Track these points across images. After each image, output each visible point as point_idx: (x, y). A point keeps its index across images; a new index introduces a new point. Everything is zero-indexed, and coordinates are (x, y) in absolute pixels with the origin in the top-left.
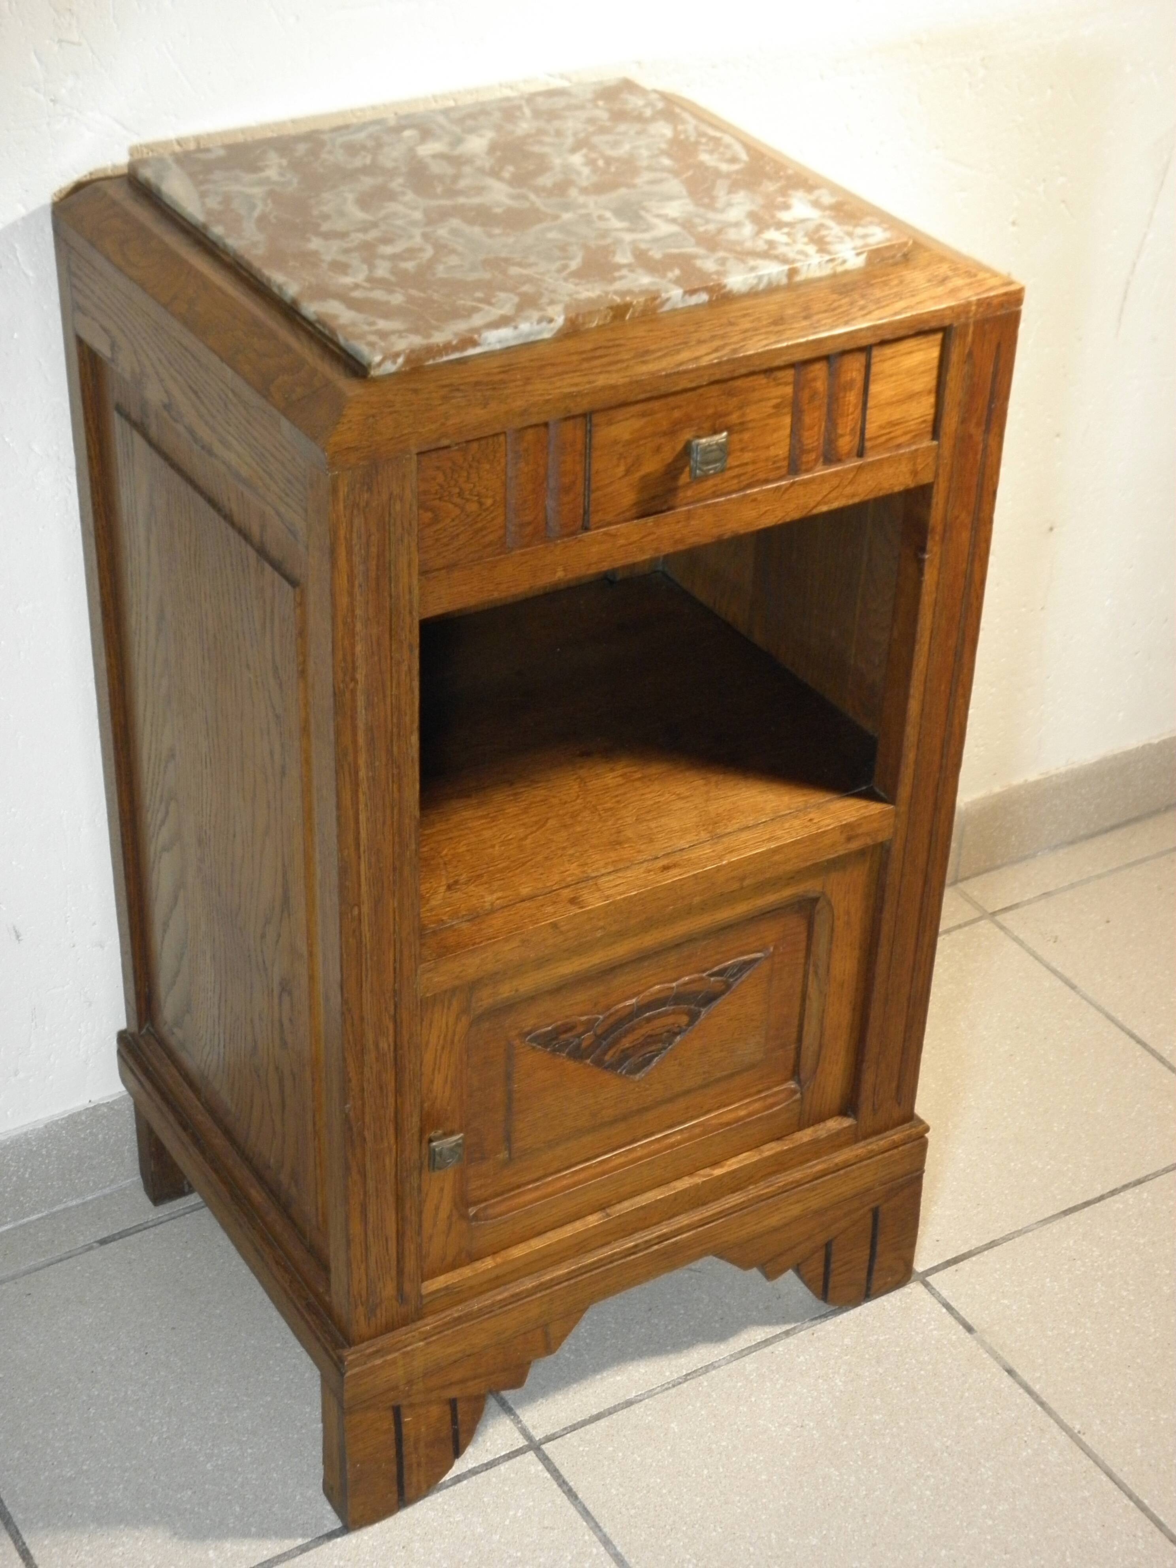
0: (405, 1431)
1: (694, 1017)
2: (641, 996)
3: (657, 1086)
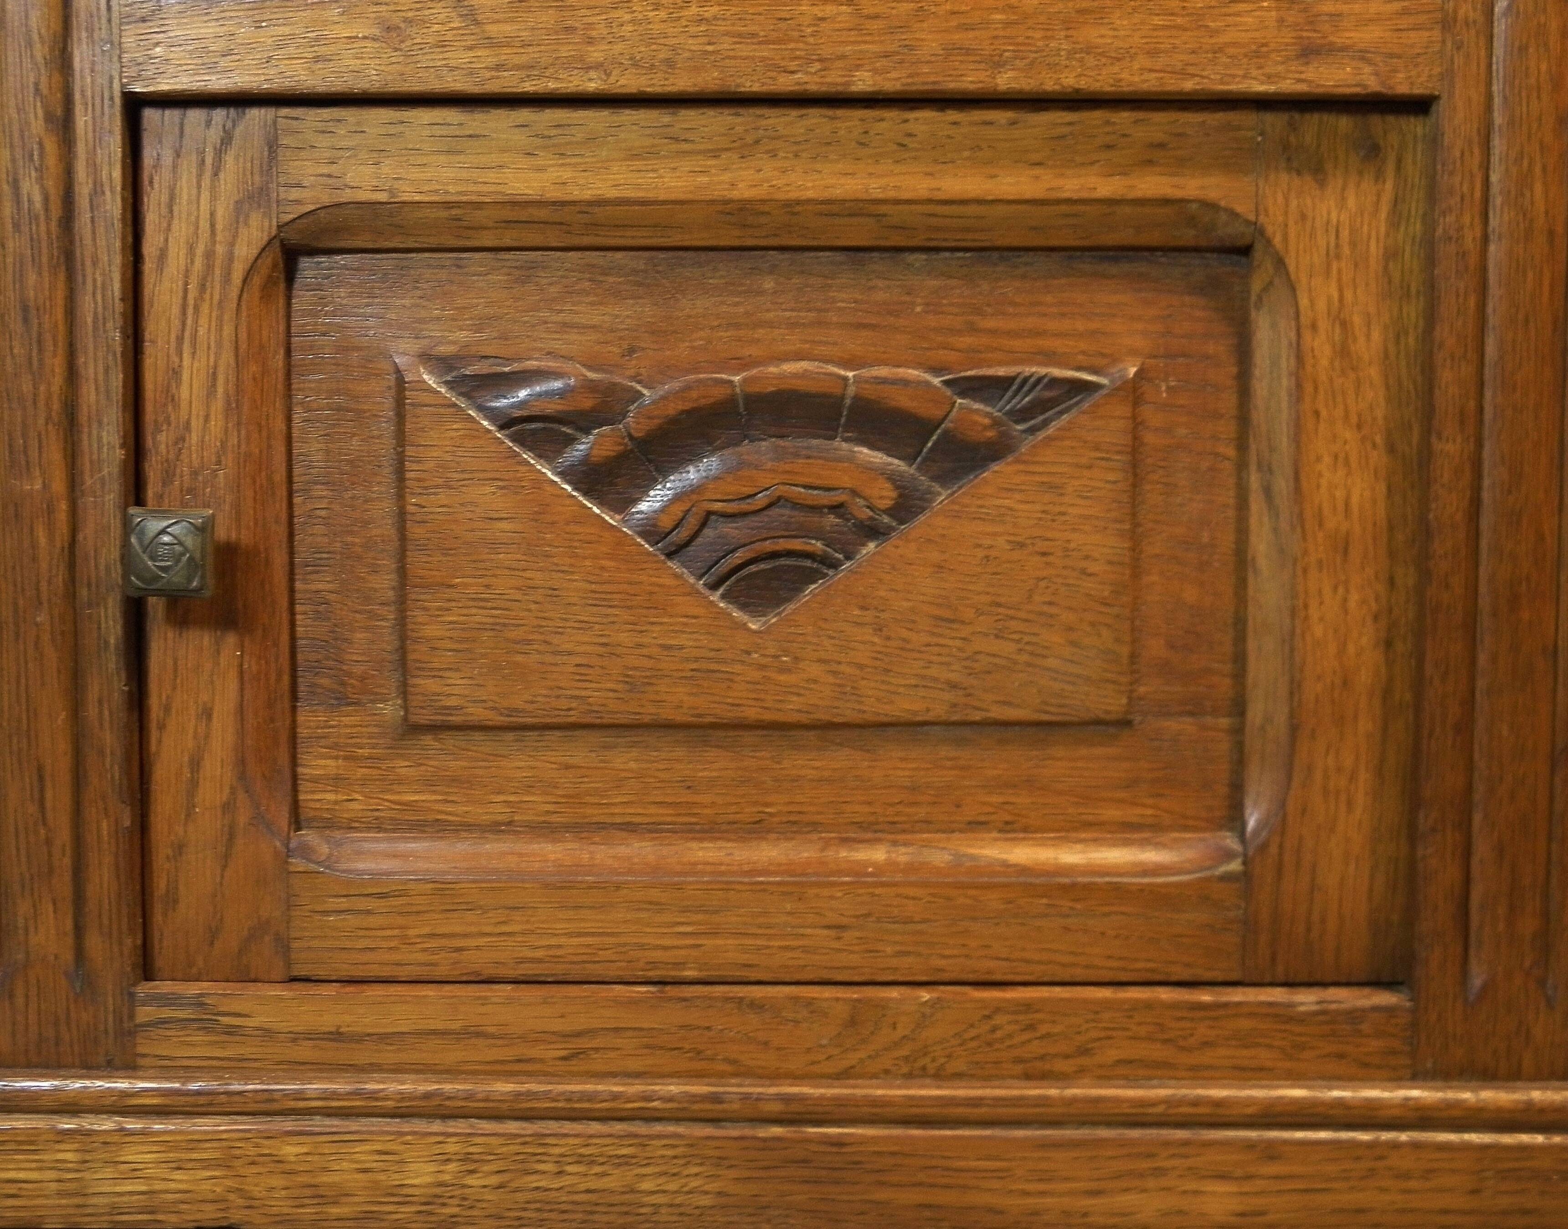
3: (815, 670)
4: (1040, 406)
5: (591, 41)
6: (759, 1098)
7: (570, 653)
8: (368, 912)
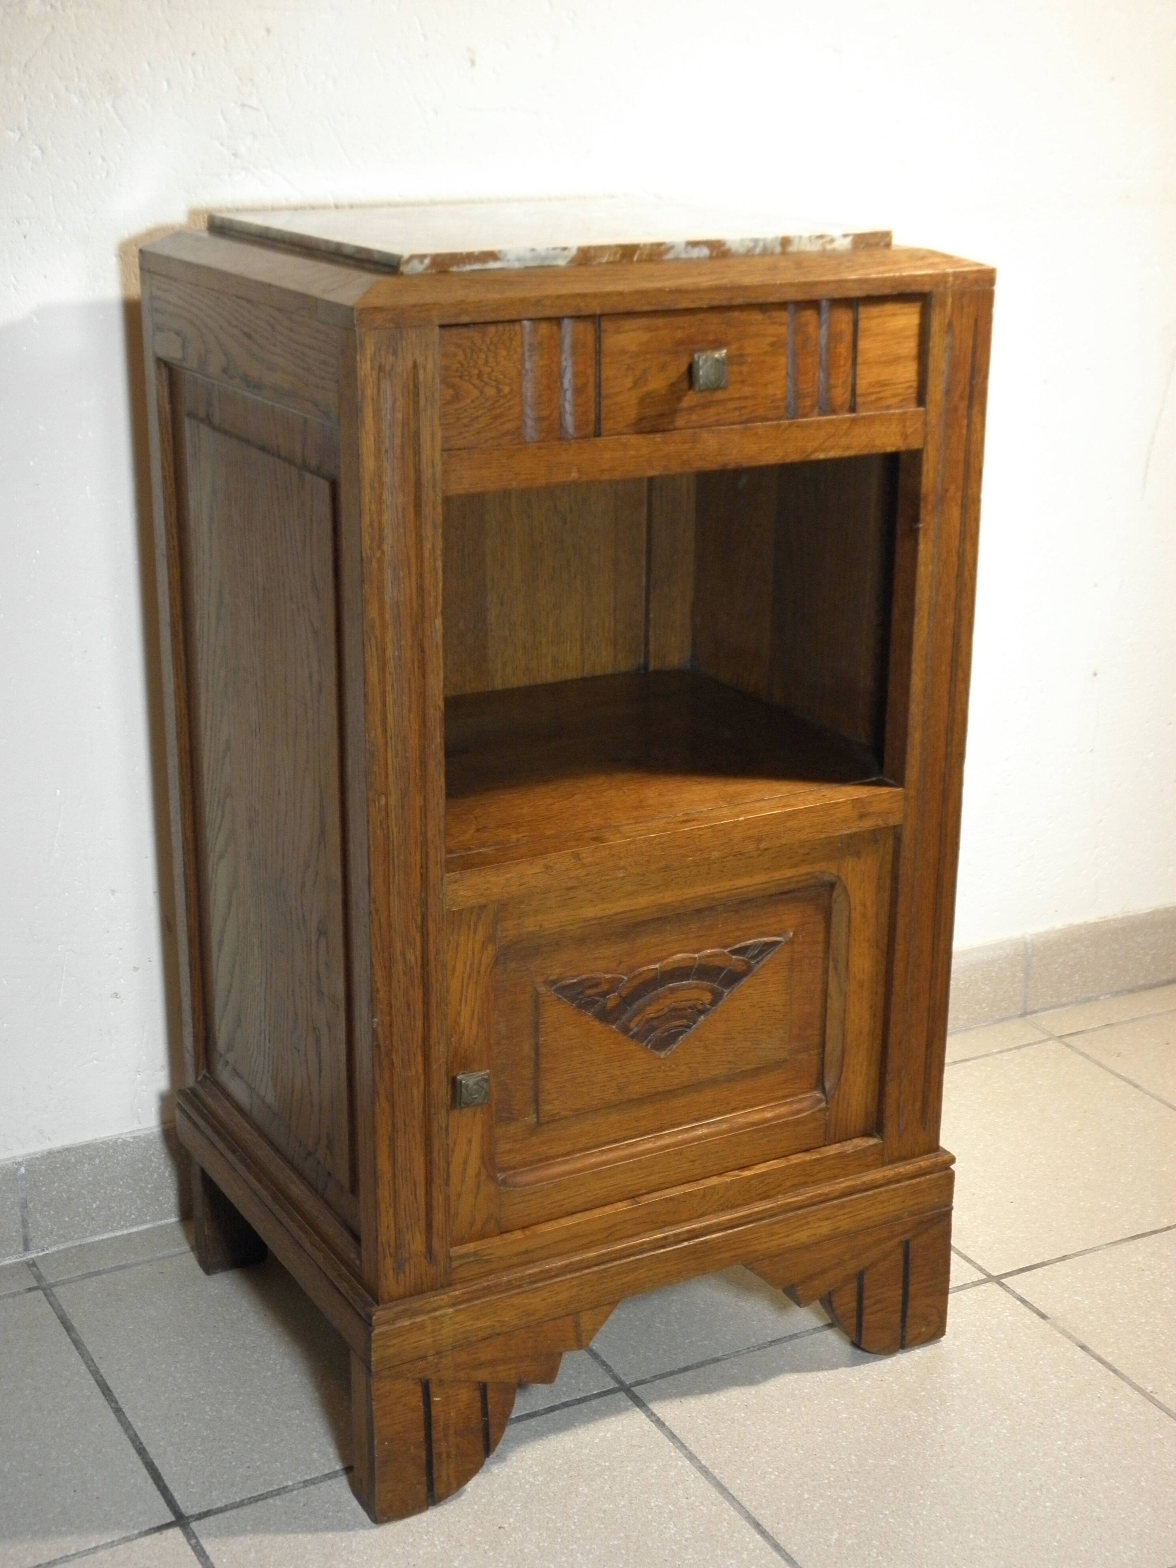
0: (434, 1413)
1: (717, 997)
2: (664, 962)
3: (683, 1068)
4: (761, 952)
5: (621, 858)
6: (680, 1234)
7: (598, 1083)
8: (529, 1201)
